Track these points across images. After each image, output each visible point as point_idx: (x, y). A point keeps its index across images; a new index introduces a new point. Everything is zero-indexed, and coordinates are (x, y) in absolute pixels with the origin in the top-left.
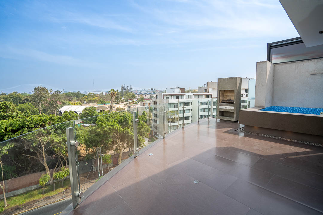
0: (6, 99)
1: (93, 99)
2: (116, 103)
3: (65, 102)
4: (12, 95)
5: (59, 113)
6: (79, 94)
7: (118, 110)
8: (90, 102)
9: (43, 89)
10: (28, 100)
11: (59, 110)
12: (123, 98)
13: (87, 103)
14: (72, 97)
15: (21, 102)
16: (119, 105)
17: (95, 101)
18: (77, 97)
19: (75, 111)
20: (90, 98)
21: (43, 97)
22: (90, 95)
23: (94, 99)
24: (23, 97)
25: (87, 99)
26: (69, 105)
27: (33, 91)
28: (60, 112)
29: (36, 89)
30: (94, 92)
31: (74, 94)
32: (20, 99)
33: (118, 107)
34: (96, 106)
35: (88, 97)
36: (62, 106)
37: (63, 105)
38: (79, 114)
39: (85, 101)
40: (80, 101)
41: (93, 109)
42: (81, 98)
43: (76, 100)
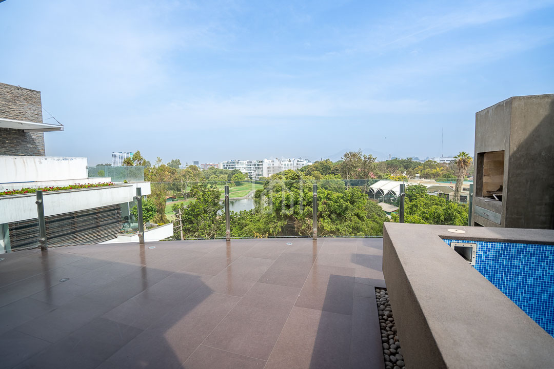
0: (317, 168)
1: (431, 172)
3: (382, 174)
4: (322, 164)
5: (370, 191)
6: (411, 162)
8: (426, 176)
9: (354, 156)
10: (338, 170)
11: (371, 187)
13: (421, 177)
14: (399, 166)
15: (330, 172)
17: (435, 176)
18: (406, 167)
19: (393, 190)
20: (427, 170)
21: (352, 165)
22: (429, 164)
23: (434, 171)
24: (332, 166)
25: (421, 171)
26: (386, 179)
27: (343, 157)
28: (372, 190)
29: (346, 156)
30: (441, 159)
31: (403, 162)
32: (330, 169)
34: (428, 184)
35: (424, 167)
36: (376, 181)
37: (378, 179)
38: (398, 195)
39: (419, 175)
40: (409, 174)
41: (421, 189)
42: (410, 170)
43: (402, 172)
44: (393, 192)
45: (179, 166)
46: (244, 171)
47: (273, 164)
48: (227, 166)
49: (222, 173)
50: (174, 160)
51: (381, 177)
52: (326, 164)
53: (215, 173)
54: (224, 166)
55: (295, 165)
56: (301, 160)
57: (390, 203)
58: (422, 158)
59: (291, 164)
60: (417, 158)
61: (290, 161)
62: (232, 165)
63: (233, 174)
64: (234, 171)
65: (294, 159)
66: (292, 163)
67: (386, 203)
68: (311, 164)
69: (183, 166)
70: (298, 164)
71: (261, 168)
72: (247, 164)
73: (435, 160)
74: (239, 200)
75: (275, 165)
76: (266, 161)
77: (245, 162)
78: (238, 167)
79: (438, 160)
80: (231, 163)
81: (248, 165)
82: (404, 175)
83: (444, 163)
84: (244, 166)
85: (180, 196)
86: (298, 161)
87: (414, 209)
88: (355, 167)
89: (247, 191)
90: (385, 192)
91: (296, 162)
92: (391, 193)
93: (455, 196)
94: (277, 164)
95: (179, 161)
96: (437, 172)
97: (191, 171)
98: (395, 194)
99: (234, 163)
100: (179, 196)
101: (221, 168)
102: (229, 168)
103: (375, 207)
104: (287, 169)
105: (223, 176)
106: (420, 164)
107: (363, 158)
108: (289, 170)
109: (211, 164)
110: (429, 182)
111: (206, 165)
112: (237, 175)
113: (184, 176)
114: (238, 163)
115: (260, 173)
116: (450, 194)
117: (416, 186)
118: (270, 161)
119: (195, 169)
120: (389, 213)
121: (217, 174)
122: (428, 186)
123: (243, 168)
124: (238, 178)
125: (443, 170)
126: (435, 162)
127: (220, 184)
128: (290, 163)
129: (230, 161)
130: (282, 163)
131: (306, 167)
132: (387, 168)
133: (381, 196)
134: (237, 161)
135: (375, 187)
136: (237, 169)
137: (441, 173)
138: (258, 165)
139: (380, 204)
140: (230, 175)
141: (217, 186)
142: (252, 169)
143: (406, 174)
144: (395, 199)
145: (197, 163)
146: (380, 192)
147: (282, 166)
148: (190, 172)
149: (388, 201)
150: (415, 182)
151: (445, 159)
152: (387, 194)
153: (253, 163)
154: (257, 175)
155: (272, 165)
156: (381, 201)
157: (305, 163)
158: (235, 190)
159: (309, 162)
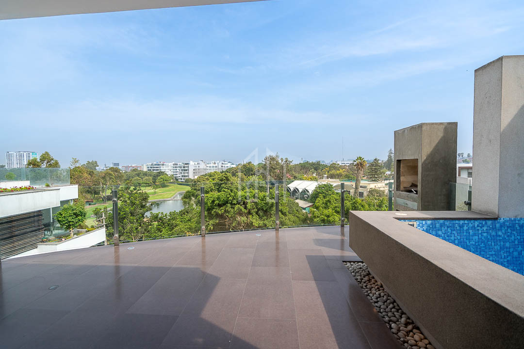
0: (241, 170)
1: (336, 173)
2: (373, 181)
3: (297, 175)
4: (245, 166)
5: (288, 190)
6: (319, 164)
7: (372, 192)
8: (332, 176)
9: (273, 159)
11: (288, 186)
12: (388, 173)
13: (328, 177)
14: (310, 168)
15: (253, 173)
16: (376, 184)
17: (339, 176)
18: (316, 169)
19: (307, 188)
20: (333, 172)
21: (272, 167)
22: (333, 166)
23: (338, 172)
24: (254, 168)
25: (328, 172)
26: (301, 179)
27: (264, 160)
28: (290, 189)
29: (266, 159)
30: (343, 162)
31: (313, 164)
32: (252, 171)
33: (374, 187)
34: (335, 183)
35: (330, 169)
36: (293, 181)
37: (294, 179)
38: (310, 193)
39: (326, 176)
40: (318, 174)
41: (329, 187)
42: (319, 171)
43: (313, 173)
44: (307, 190)
45: (97, 168)
46: (169, 173)
47: (199, 167)
48: (151, 167)
49: (146, 175)
50: (91, 161)
51: (296, 178)
52: (248, 166)
53: (138, 175)
54: (148, 168)
55: (220, 167)
56: (225, 163)
57: (305, 200)
58: (328, 162)
59: (216, 167)
60: (323, 161)
61: (215, 163)
62: (157, 167)
63: (158, 176)
64: (159, 173)
65: (218, 162)
66: (217, 165)
67: (301, 200)
68: (234, 166)
69: (101, 168)
70: (222, 166)
71: (186, 170)
72: (172, 166)
73: (338, 163)
74: (164, 201)
75: (200, 167)
76: (192, 163)
77: (171, 164)
78: (163, 169)
79: (340, 163)
80: (156, 165)
81: (174, 167)
82: (315, 175)
83: (345, 165)
84: (170, 168)
85: (99, 199)
86: (222, 164)
87: (329, 204)
88: (274, 169)
89: (173, 192)
90: (300, 191)
91: (220, 165)
92: (305, 191)
93: (355, 193)
94: (202, 166)
95: (96, 162)
96: (340, 173)
97: (112, 173)
98: (308, 192)
99: (158, 165)
100: (97, 199)
101: (145, 169)
102: (153, 170)
103: (294, 203)
104: (212, 171)
105: (147, 178)
106: (326, 166)
107: (280, 161)
108: (215, 172)
109: (133, 165)
110: (335, 182)
111: (127, 167)
112: (162, 176)
113: (104, 178)
114: (163, 165)
115: (186, 175)
116: (351, 191)
117: (324, 185)
118: (196, 163)
119: (116, 170)
120: (304, 209)
121: (140, 176)
122: (334, 184)
123: (168, 169)
124: (163, 180)
125: (345, 171)
126: (338, 164)
127: (145, 186)
128: (214, 165)
129: (155, 163)
130: (207, 165)
131: (230, 169)
132: (301, 170)
133: (297, 194)
134: (162, 163)
135: (292, 186)
136: (162, 171)
137: (343, 173)
138: (184, 167)
139: (297, 201)
140: (155, 177)
141: (142, 188)
142: (178, 171)
143: (316, 175)
144: (309, 196)
145: (118, 164)
146: (296, 190)
147: (207, 168)
148: (110, 174)
149: (303, 198)
150: (324, 181)
151: (346, 162)
152: (301, 192)
153: (179, 166)
154: (182, 176)
155: (197, 167)
156: (297, 199)
157: (229, 165)
158: (160, 191)
159: (232, 164)
